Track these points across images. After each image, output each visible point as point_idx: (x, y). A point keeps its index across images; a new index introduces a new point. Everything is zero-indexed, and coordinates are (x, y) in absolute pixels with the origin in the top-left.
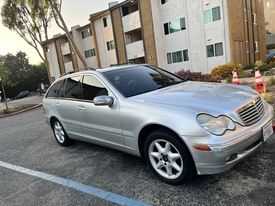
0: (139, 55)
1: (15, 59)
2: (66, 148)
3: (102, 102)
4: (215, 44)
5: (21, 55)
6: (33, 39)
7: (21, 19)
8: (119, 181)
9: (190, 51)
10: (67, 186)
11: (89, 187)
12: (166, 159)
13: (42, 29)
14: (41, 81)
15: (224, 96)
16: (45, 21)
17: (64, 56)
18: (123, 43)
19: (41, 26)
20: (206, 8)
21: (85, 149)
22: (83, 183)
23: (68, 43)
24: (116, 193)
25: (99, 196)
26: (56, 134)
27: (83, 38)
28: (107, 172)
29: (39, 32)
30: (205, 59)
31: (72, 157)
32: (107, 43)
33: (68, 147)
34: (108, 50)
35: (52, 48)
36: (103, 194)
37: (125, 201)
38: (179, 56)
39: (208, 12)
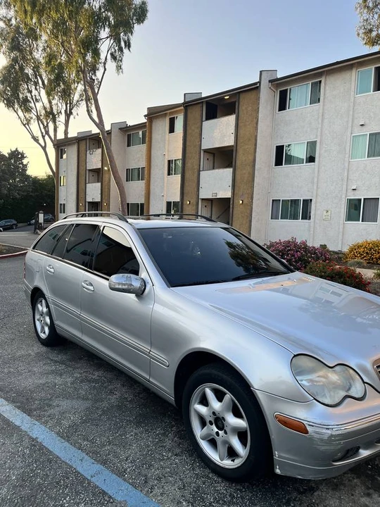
0: (221, 193)
1: (4, 161)
2: (49, 349)
3: (124, 287)
4: (364, 199)
5: (17, 156)
6: (42, 133)
7: (29, 95)
8: (124, 445)
9: (316, 203)
10: (29, 433)
11: (66, 444)
12: (221, 426)
13: (62, 118)
14: (41, 208)
15: (359, 320)
16: (68, 105)
17: (89, 170)
18: (196, 167)
19: (61, 112)
20: (358, 131)
21: (81, 359)
22: (58, 434)
23: (100, 151)
24: (113, 471)
25: (79, 469)
26: (36, 320)
27: (129, 145)
28: (108, 419)
29: (54, 122)
30: (342, 222)
31: (53, 372)
32: (169, 161)
33: (52, 350)
34: (169, 174)
35: (71, 154)
36: (87, 467)
37: (125, 492)
38: (295, 209)
39: (361, 138)
